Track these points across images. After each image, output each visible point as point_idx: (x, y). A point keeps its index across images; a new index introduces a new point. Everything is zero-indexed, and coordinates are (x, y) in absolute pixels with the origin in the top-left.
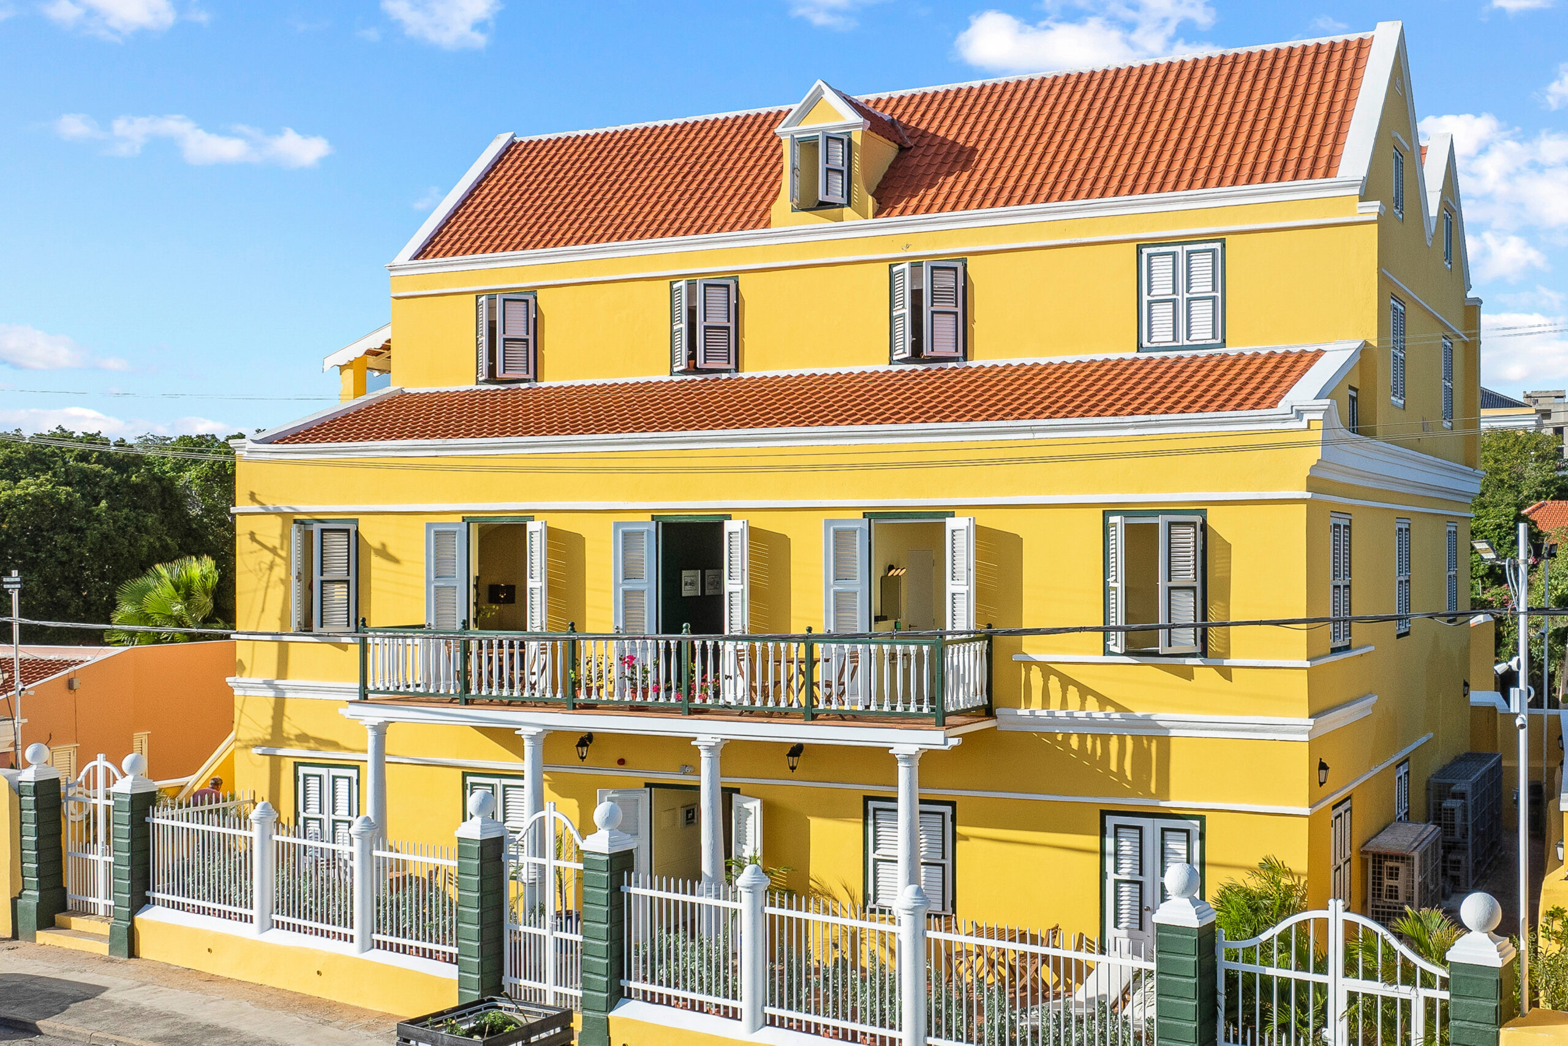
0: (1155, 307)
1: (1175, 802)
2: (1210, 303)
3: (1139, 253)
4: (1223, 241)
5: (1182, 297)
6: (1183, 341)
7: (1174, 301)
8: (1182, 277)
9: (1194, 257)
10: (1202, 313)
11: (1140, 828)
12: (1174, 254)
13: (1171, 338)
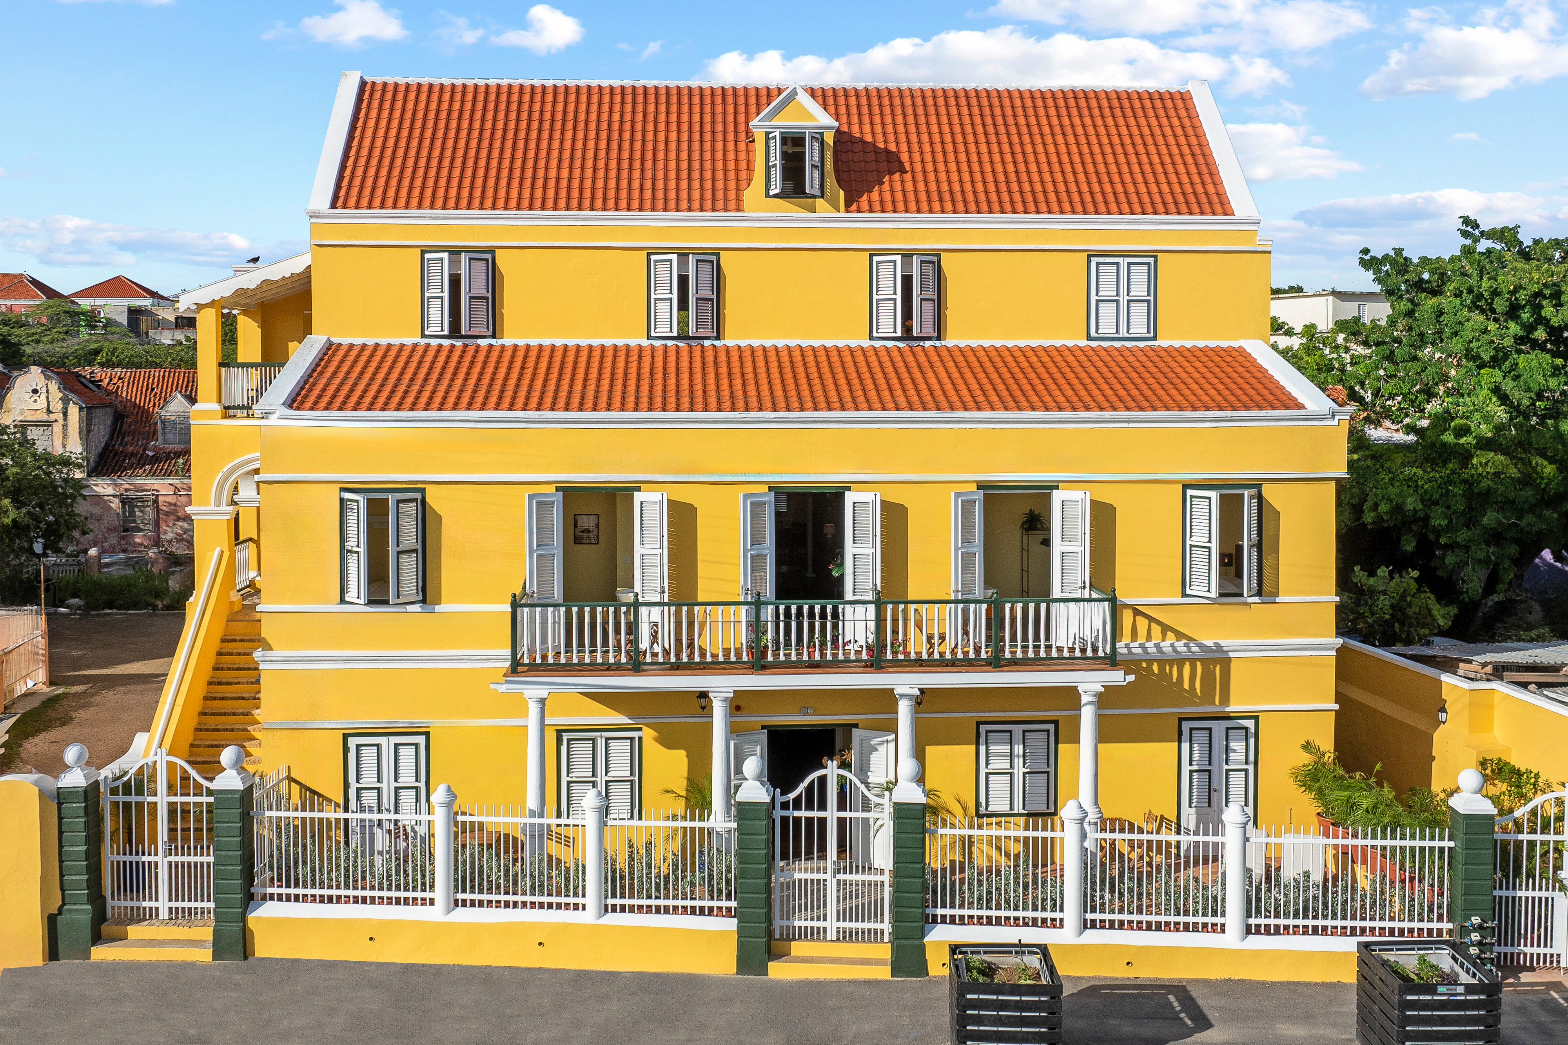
0: (1101, 305)
1: (1233, 708)
2: (1146, 304)
3: (1089, 262)
4: (1155, 257)
5: (1123, 299)
6: (1123, 333)
7: (1117, 301)
8: (1123, 283)
9: (1133, 268)
10: (1139, 312)
11: (1210, 729)
12: (1117, 264)
13: (1114, 331)
